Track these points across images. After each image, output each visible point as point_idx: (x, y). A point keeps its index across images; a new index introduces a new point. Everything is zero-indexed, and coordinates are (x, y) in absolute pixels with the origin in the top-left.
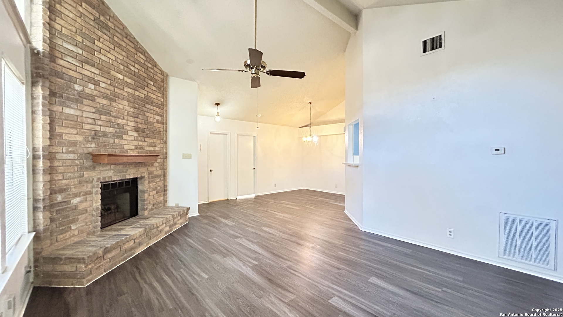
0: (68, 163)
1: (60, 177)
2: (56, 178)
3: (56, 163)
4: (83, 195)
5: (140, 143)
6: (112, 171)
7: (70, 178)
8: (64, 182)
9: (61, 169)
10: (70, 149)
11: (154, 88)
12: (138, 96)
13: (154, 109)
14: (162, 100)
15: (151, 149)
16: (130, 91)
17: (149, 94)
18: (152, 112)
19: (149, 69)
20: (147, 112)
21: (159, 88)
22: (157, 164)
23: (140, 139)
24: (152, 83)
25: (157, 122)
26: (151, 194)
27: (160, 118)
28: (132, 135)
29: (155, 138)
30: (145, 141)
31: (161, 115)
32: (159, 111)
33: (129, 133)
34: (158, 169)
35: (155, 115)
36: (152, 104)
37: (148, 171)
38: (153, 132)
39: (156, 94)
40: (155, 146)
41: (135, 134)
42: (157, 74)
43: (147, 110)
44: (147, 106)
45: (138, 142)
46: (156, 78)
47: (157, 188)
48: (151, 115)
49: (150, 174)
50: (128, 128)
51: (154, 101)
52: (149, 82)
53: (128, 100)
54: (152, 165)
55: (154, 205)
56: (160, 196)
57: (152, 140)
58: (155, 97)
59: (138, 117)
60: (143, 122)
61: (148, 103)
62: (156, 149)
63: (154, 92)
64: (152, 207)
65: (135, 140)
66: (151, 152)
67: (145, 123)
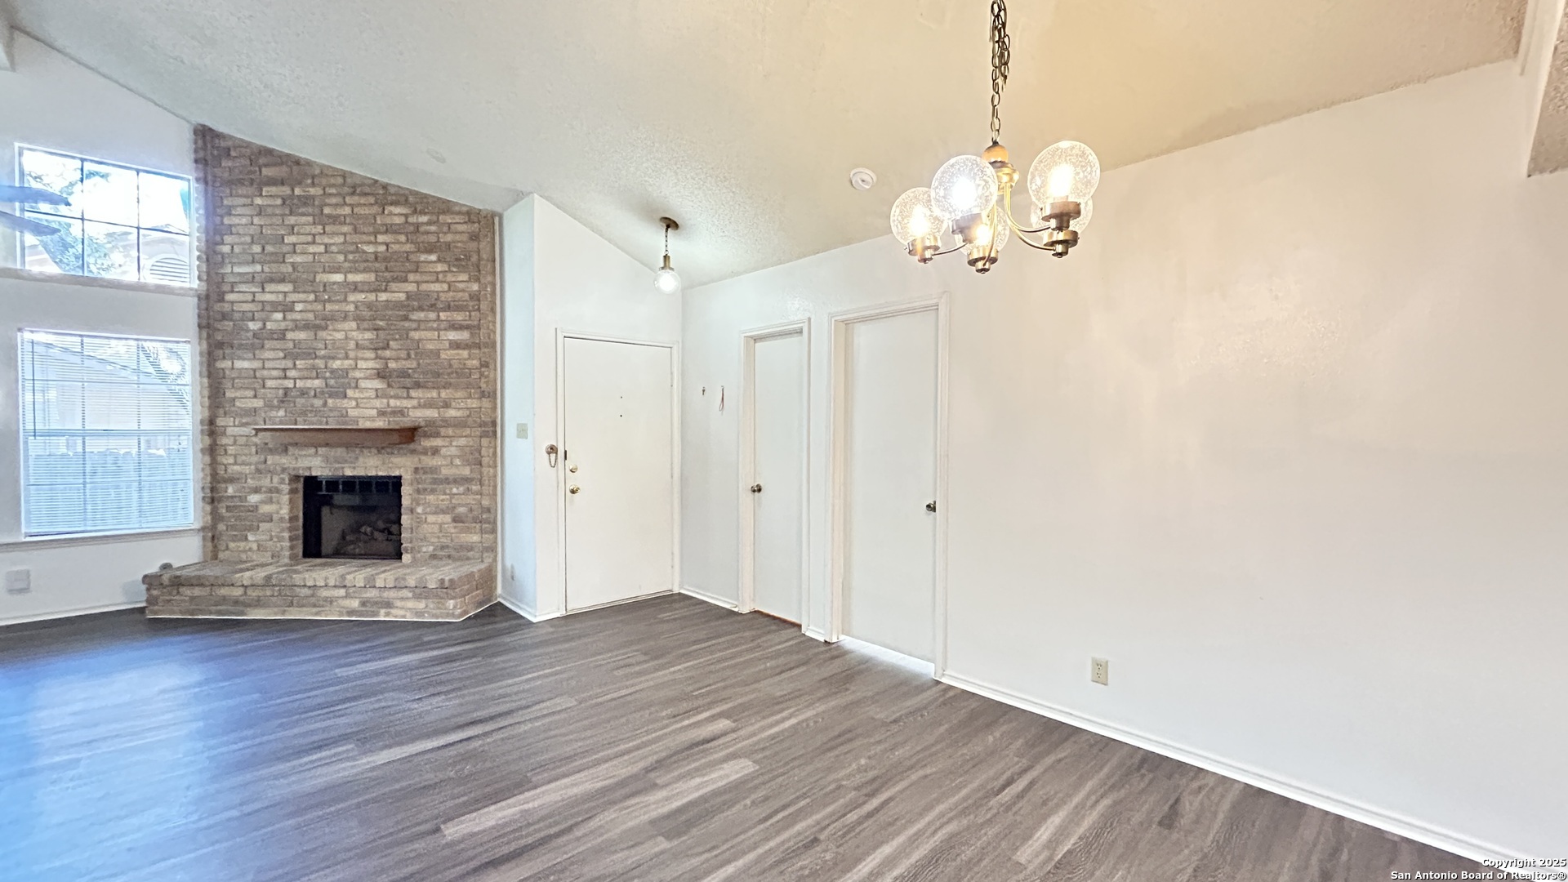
0: (242, 441)
1: (231, 460)
3: (224, 441)
5: (396, 403)
6: (317, 460)
7: (243, 464)
8: (236, 468)
9: (231, 450)
11: (440, 267)
12: (387, 301)
13: (443, 315)
14: (475, 287)
15: (432, 413)
16: (361, 297)
17: (424, 287)
18: (435, 325)
19: (422, 229)
20: (415, 330)
21: (460, 260)
22: (453, 451)
23: (392, 393)
24: (433, 257)
25: (456, 345)
26: (431, 518)
27: (464, 336)
28: (370, 387)
29: (447, 386)
30: (409, 397)
31: (467, 327)
32: (459, 317)
33: (363, 384)
34: (457, 462)
35: (445, 330)
36: (432, 307)
37: (420, 466)
38: (438, 375)
39: (450, 278)
40: (447, 405)
41: (378, 384)
42: (453, 227)
43: (414, 325)
44: (416, 316)
45: (385, 401)
46: (449, 238)
47: (454, 508)
48: (429, 334)
49: (425, 473)
50: (358, 374)
51: (443, 297)
52: (423, 257)
53: (358, 319)
54: (435, 451)
55: (443, 548)
56: (468, 530)
57: (434, 394)
58: (445, 287)
59: (387, 347)
60: (403, 354)
61: (421, 309)
62: (452, 413)
63: (440, 276)
64: (434, 550)
65: (377, 396)
66: (431, 423)
67: (409, 356)
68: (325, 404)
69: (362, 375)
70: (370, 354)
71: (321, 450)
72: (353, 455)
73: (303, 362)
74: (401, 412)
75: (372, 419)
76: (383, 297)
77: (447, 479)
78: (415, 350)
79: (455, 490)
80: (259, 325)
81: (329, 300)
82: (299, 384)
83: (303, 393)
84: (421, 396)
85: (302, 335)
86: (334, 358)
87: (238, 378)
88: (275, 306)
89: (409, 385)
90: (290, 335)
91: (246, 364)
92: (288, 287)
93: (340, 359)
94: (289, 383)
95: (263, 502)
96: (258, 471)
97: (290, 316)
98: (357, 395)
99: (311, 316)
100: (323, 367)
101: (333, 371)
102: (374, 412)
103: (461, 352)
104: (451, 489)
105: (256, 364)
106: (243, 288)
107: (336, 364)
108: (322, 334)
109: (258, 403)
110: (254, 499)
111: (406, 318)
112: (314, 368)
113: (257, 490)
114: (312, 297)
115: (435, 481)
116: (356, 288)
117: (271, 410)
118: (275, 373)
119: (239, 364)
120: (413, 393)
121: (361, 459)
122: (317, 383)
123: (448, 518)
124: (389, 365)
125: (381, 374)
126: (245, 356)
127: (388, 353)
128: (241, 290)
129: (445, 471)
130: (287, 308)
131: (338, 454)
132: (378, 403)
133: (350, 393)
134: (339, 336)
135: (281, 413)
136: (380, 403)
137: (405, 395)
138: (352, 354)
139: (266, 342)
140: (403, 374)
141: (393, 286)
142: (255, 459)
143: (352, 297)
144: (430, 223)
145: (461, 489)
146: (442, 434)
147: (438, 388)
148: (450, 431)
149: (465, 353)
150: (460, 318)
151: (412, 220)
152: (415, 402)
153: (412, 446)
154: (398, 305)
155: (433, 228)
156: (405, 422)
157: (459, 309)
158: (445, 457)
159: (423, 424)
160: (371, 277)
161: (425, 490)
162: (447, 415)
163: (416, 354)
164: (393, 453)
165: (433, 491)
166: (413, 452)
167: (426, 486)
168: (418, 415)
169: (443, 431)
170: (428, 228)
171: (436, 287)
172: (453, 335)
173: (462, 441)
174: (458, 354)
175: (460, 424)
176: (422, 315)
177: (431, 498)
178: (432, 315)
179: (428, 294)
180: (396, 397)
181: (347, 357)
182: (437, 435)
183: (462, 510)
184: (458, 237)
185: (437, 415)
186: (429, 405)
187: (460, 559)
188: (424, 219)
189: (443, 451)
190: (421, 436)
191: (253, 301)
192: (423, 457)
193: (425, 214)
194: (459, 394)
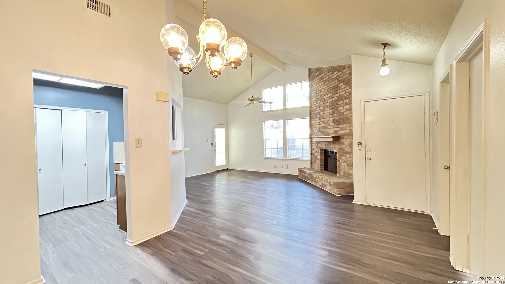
5: (336, 129)
8: (314, 147)
12: (334, 100)
13: (344, 101)
17: (341, 94)
18: (343, 105)
19: (340, 76)
21: (347, 83)
22: (347, 143)
23: (335, 127)
24: (342, 84)
25: (346, 110)
26: (343, 164)
27: (348, 107)
28: (332, 125)
30: (338, 127)
31: (349, 104)
34: (348, 147)
35: (345, 106)
36: (342, 99)
37: (340, 148)
38: (344, 120)
40: (345, 129)
43: (339, 106)
44: (339, 103)
46: (345, 76)
47: (347, 161)
48: (342, 108)
49: (341, 150)
51: (345, 95)
52: (340, 85)
53: (330, 106)
54: (343, 143)
55: (345, 173)
56: (350, 169)
57: (343, 126)
58: (345, 92)
59: (334, 114)
60: (337, 115)
61: (340, 101)
62: (346, 131)
63: (344, 89)
64: (343, 174)
65: (333, 128)
68: (325, 131)
69: (330, 122)
70: (332, 116)
73: (322, 120)
74: (337, 132)
75: (332, 134)
77: (346, 152)
79: (347, 156)
80: (316, 112)
81: (325, 103)
82: (321, 126)
83: (322, 128)
84: (340, 127)
85: (322, 113)
86: (326, 118)
87: (314, 125)
88: (318, 107)
89: (338, 124)
90: (320, 113)
91: (315, 122)
92: (320, 101)
97: (320, 109)
99: (323, 108)
100: (325, 121)
102: (332, 132)
106: (314, 103)
107: (327, 120)
108: (325, 112)
109: (316, 131)
110: (316, 154)
111: (337, 104)
113: (316, 152)
114: (323, 103)
115: (344, 153)
116: (329, 98)
122: (324, 125)
123: (346, 164)
124: (335, 118)
125: (334, 121)
126: (315, 120)
129: (345, 150)
130: (320, 107)
133: (329, 127)
136: (333, 130)
138: (329, 116)
139: (317, 116)
140: (337, 121)
141: (335, 95)
143: (329, 101)
145: (349, 156)
146: (345, 138)
147: (344, 124)
149: (349, 112)
150: (347, 101)
151: (338, 74)
153: (339, 142)
154: (336, 101)
155: (342, 75)
156: (337, 135)
157: (347, 98)
158: (345, 145)
159: (341, 135)
160: (332, 94)
163: (340, 114)
164: (336, 144)
165: (343, 156)
167: (342, 154)
168: (341, 132)
171: (343, 93)
173: (348, 140)
174: (347, 113)
175: (347, 135)
178: (342, 102)
179: (341, 96)
181: (328, 118)
184: (347, 76)
185: (343, 132)
186: (342, 129)
188: (340, 73)
189: (345, 143)
190: (341, 139)
191: (315, 106)
192: (341, 145)
193: (340, 71)
194: (348, 125)
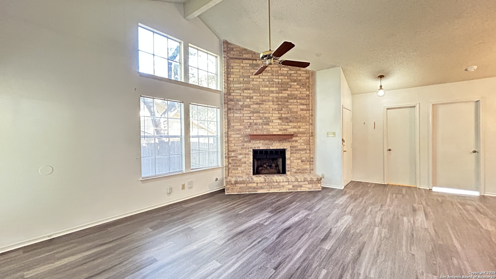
0: (237, 139)
1: (233, 145)
2: (231, 146)
3: (231, 139)
4: (244, 155)
5: (284, 127)
6: (261, 144)
7: (237, 146)
8: (234, 147)
9: (233, 142)
10: (237, 133)
11: (298, 87)
13: (298, 101)
14: (308, 93)
15: (295, 130)
16: (275, 95)
17: (293, 92)
18: (296, 104)
19: (292, 75)
20: (290, 105)
21: (304, 85)
22: (302, 141)
23: (283, 124)
24: (296, 84)
25: (302, 110)
26: (295, 161)
27: (304, 107)
28: (277, 122)
29: (300, 122)
30: (288, 125)
31: (306, 104)
32: (303, 101)
33: (274, 121)
34: (303, 144)
35: (299, 105)
36: (295, 98)
37: (291, 146)
38: (297, 118)
39: (300, 90)
40: (300, 127)
41: (279, 121)
42: (301, 75)
43: (290, 104)
44: (290, 101)
45: (281, 126)
46: (300, 78)
47: (302, 158)
48: (294, 106)
49: (293, 148)
50: (273, 118)
51: (298, 95)
52: (292, 83)
53: (273, 101)
54: (296, 141)
55: (298, 170)
56: (306, 164)
57: (296, 124)
58: (299, 92)
59: (282, 110)
60: (287, 112)
61: (292, 99)
62: (301, 130)
63: (298, 89)
64: (296, 170)
65: (279, 125)
66: (295, 132)
67: (288, 113)
68: (263, 127)
69: (274, 119)
70: (277, 112)
71: (261, 141)
72: (271, 143)
73: (256, 114)
74: (286, 130)
75: (277, 132)
76: (281, 95)
77: (300, 149)
78: (290, 111)
79: (302, 153)
80: (242, 103)
81: (264, 96)
82: (255, 121)
83: (256, 124)
84: (292, 125)
85: (256, 106)
86: (265, 113)
87: (235, 119)
88: (247, 97)
89: (288, 121)
90: (251, 106)
91: (238, 115)
92: (251, 91)
93: (268, 114)
94: (252, 121)
95: (243, 158)
96: (242, 148)
97: (252, 100)
98: (273, 125)
99: (258, 100)
100: (262, 116)
101: (265, 118)
102: (278, 130)
103: (304, 112)
104: (301, 152)
105: (241, 115)
106: (237, 91)
107: (266, 115)
108: (262, 106)
109: (242, 127)
110: (240, 157)
111: (288, 102)
112: (259, 116)
113: (241, 154)
114: (259, 95)
115: (296, 150)
116: (272, 92)
117: (246, 129)
118: (247, 118)
119: (236, 115)
120: (289, 124)
121: (274, 144)
122: (261, 121)
123: (300, 161)
124: (282, 115)
125: (280, 119)
126: (238, 112)
127: (282, 112)
128: (237, 92)
129: (299, 147)
130: (251, 98)
131: (267, 142)
132: (279, 127)
133: (270, 124)
134: (267, 106)
135: (249, 130)
137: (287, 124)
138: (271, 112)
139: (244, 108)
140: (287, 118)
141: (284, 92)
142: (241, 144)
143: (271, 95)
144: (295, 73)
145: (304, 152)
147: (297, 122)
148: (301, 135)
149: (305, 112)
151: (289, 72)
152: (290, 127)
154: (285, 98)
155: (296, 75)
157: (303, 99)
158: (299, 143)
159: (293, 133)
160: (277, 89)
161: (293, 153)
162: (300, 130)
163: (290, 112)
164: (283, 142)
165: (296, 153)
166: (289, 141)
167: (294, 152)
168: (292, 131)
169: (298, 135)
170: (294, 75)
171: (296, 92)
172: (302, 107)
173: (304, 138)
174: (303, 112)
175: (303, 133)
176: (292, 101)
177: (295, 155)
178: (296, 101)
179: (294, 94)
180: (285, 125)
182: (297, 136)
183: (304, 158)
184: (303, 78)
185: (297, 131)
186: (294, 127)
187: (303, 173)
188: (293, 72)
189: (299, 141)
191: (240, 95)
192: (293, 143)
193: (293, 71)
194: (304, 124)
